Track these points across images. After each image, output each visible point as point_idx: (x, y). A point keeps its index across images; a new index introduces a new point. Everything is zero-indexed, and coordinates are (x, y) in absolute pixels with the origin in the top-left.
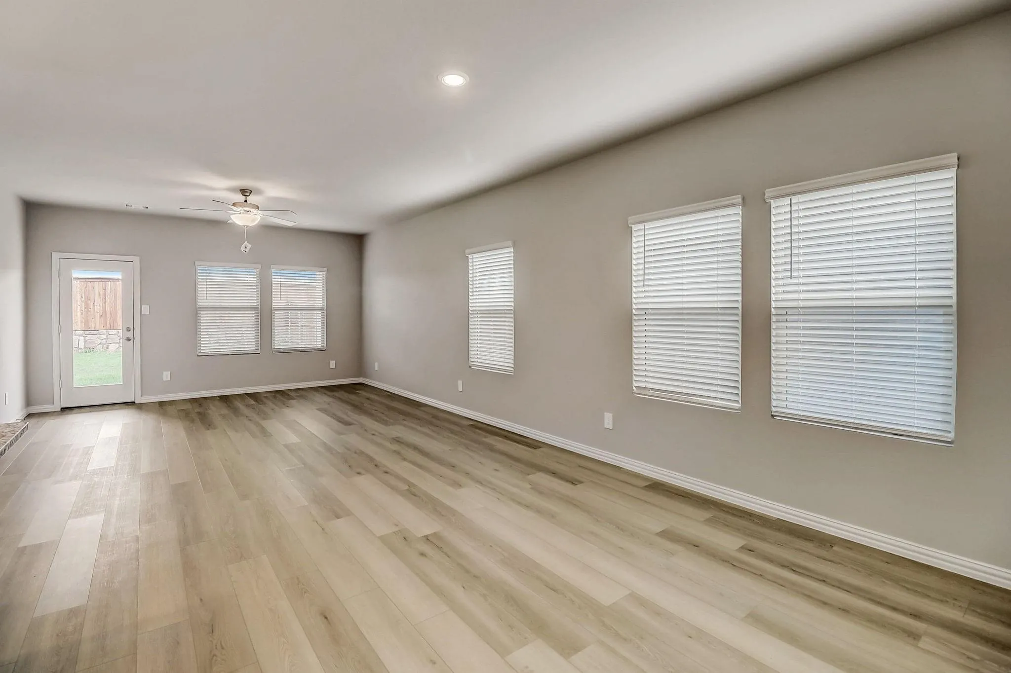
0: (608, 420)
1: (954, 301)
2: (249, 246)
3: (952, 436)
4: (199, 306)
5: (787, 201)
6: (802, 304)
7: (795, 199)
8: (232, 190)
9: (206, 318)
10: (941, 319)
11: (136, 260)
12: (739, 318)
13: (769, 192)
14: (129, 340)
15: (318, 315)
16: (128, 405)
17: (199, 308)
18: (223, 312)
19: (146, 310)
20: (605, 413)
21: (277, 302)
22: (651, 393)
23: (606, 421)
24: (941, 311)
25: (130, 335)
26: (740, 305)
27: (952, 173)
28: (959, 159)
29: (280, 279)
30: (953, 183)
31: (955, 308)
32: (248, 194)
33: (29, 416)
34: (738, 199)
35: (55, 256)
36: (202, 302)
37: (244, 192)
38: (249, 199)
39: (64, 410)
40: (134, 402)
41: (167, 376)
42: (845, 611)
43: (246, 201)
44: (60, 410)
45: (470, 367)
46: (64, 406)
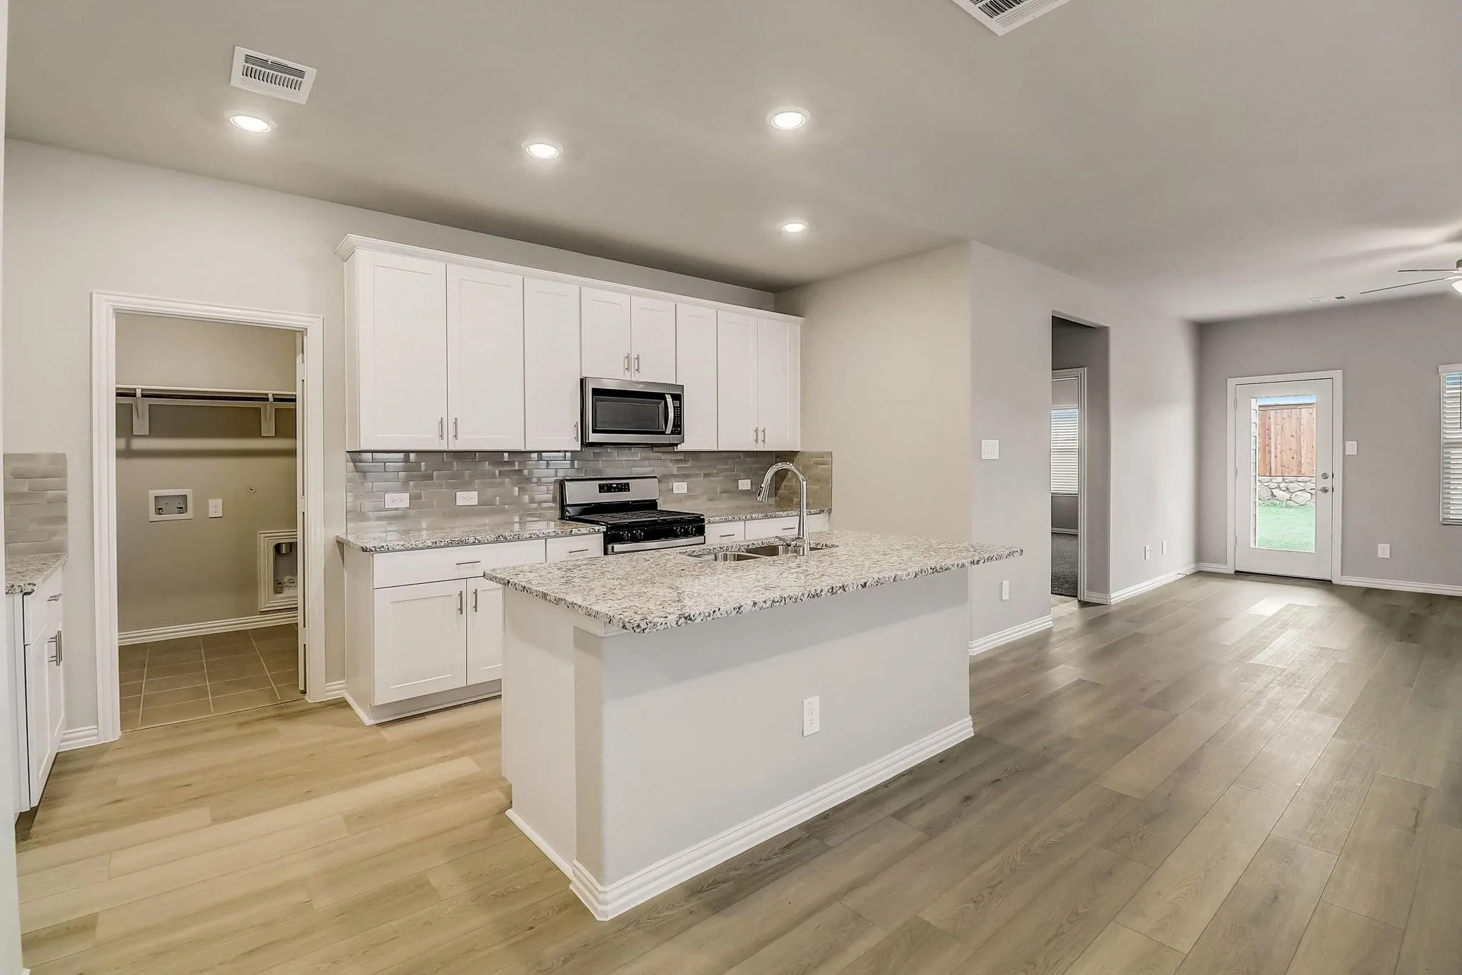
4: (1445, 441)
11: (1337, 375)
14: (1325, 491)
16: (1322, 584)
17: (1445, 444)
19: (1352, 448)
25: (1327, 483)
33: (1199, 573)
35: (1231, 382)
39: (1240, 574)
40: (1331, 581)
41: (1383, 551)
44: (1233, 572)
46: (1238, 569)
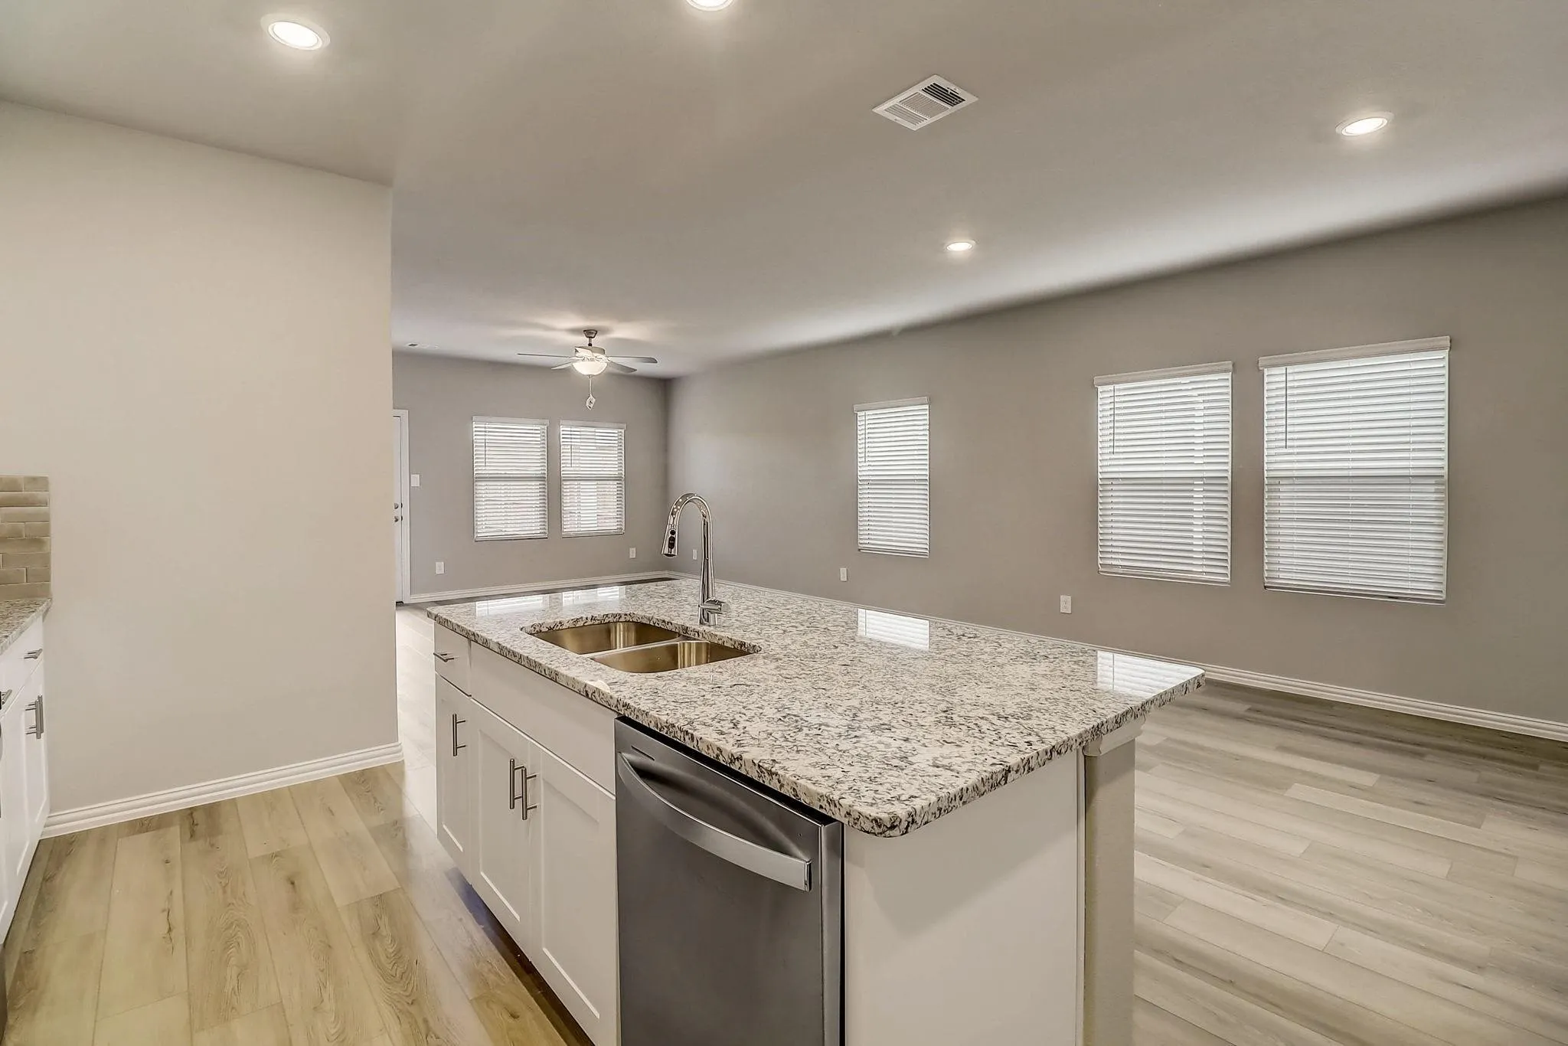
0: (1065, 604)
1: (1445, 472)
2: (594, 400)
3: (1443, 596)
5: (1282, 370)
6: (1296, 474)
7: (1290, 369)
8: (575, 331)
9: (482, 488)
10: (1433, 488)
12: (1228, 488)
13: (1262, 360)
15: (613, 487)
18: (498, 483)
20: (1061, 597)
21: (566, 470)
22: (1121, 570)
23: (1062, 605)
24: (1433, 481)
26: (1229, 475)
27: (1445, 354)
28: (1451, 342)
29: (571, 438)
30: (1446, 363)
31: (1446, 477)
32: (593, 336)
34: (1229, 364)
36: (480, 469)
37: (590, 333)
38: (595, 341)
42: (1358, 743)
43: (590, 345)
45: (859, 550)
